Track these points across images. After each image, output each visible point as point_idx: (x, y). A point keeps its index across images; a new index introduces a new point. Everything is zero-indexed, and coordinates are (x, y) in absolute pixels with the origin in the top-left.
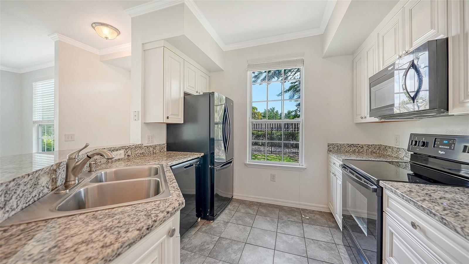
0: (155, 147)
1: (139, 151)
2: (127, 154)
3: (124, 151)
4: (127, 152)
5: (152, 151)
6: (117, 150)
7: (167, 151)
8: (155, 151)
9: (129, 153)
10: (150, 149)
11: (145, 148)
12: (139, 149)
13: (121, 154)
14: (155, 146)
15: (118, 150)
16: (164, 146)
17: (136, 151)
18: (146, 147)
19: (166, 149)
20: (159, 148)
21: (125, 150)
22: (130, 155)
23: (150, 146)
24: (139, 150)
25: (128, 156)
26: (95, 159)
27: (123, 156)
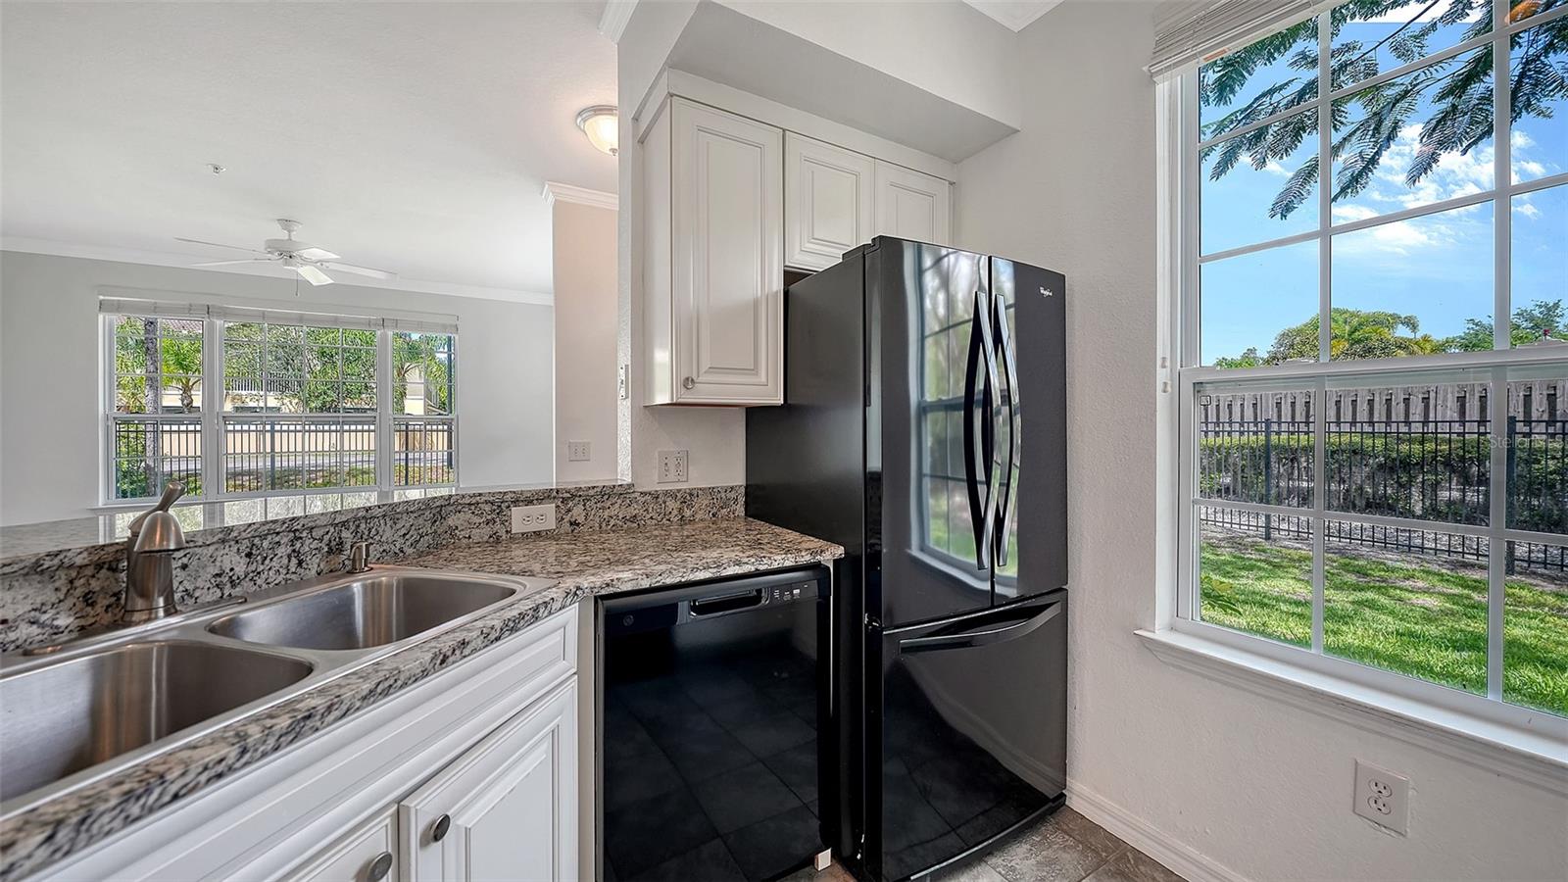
0: (688, 498)
1: (617, 510)
2: (567, 518)
3: (557, 507)
4: (569, 510)
5: (675, 512)
6: (529, 502)
7: (746, 515)
8: (688, 513)
9: (578, 513)
10: (665, 502)
11: (643, 499)
12: (619, 501)
13: (545, 516)
14: (691, 495)
15: (535, 502)
16: (733, 495)
17: (604, 508)
18: (648, 497)
19: (740, 510)
20: (707, 502)
21: (559, 503)
22: (581, 519)
23: (666, 493)
24: (617, 506)
25: (571, 524)
26: (450, 527)
27: (551, 524)
